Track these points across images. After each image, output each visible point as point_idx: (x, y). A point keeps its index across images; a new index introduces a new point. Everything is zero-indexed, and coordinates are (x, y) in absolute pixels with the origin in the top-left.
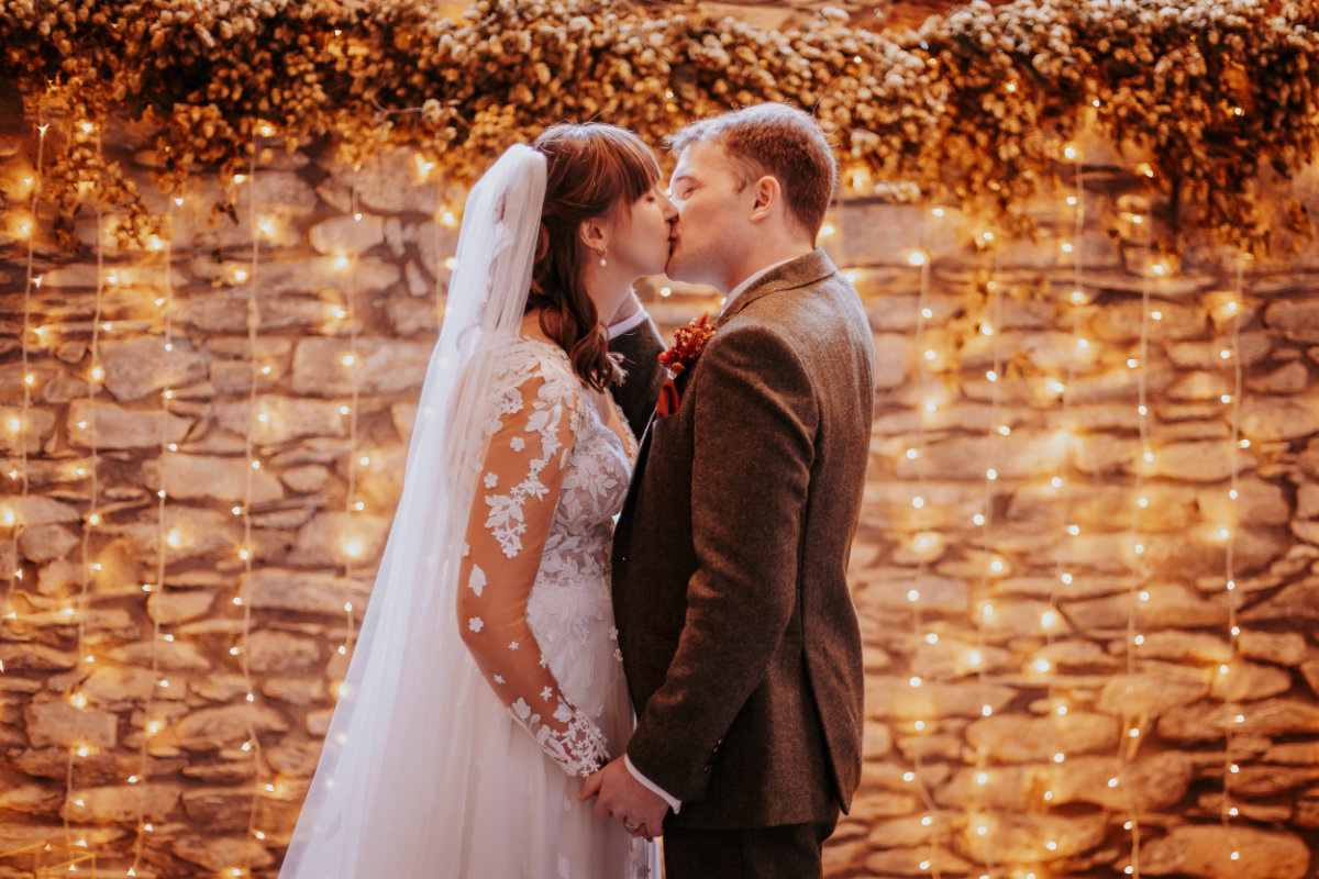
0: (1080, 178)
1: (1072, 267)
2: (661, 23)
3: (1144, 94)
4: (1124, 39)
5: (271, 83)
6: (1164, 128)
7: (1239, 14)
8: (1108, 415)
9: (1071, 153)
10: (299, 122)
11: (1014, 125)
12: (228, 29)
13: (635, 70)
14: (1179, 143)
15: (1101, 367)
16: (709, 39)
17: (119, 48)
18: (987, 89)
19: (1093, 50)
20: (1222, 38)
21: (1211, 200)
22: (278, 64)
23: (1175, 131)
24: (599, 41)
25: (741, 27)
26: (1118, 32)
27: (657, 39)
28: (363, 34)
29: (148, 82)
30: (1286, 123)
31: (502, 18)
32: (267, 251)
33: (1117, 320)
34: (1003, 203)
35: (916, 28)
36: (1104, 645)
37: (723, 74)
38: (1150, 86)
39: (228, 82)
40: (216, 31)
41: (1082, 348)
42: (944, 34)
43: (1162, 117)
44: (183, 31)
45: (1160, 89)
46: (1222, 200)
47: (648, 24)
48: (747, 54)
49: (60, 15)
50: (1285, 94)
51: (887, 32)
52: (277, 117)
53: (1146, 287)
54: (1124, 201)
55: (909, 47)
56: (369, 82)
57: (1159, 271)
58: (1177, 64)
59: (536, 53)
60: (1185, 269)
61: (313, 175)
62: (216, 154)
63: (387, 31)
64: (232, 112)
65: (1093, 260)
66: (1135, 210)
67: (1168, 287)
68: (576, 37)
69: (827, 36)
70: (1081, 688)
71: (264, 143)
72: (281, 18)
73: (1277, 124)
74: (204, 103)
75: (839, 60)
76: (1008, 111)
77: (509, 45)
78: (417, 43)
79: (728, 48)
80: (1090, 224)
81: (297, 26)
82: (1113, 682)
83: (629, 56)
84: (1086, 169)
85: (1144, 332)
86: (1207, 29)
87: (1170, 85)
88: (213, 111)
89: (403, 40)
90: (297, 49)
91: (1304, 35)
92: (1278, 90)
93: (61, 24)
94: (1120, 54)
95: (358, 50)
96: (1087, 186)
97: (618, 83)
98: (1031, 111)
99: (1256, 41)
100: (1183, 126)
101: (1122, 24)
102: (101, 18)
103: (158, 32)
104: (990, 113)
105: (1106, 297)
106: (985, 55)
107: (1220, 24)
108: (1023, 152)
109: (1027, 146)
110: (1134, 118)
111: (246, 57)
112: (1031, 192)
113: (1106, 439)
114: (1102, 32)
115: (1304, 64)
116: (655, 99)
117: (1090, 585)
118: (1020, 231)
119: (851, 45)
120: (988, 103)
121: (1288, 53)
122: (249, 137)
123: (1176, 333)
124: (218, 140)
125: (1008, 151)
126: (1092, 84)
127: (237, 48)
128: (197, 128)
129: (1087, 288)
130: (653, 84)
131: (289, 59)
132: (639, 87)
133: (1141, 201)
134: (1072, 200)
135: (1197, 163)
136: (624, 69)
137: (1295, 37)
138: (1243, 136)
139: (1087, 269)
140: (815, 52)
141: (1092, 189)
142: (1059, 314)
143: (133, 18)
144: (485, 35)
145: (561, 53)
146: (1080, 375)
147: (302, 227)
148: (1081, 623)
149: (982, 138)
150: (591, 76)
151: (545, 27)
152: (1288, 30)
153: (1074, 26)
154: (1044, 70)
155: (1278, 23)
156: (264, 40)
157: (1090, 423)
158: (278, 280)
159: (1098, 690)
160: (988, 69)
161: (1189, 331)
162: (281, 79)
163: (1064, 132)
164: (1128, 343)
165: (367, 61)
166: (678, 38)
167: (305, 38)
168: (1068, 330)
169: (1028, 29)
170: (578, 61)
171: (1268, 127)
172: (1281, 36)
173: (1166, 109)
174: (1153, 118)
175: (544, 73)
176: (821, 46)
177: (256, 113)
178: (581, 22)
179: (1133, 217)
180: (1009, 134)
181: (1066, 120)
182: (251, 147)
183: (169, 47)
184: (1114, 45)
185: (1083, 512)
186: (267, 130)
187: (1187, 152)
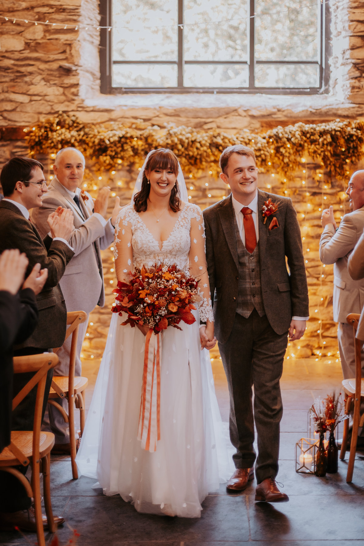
0: (306, 166)
1: (305, 187)
2: (207, 134)
3: (317, 146)
4: (313, 134)
5: (121, 151)
6: (322, 154)
7: (339, 127)
8: (316, 222)
9: (304, 160)
10: (127, 159)
11: (287, 154)
12: (112, 140)
13: (201, 146)
14: (326, 157)
15: (314, 211)
16: (218, 138)
17: (88, 144)
18: (282, 146)
19: (306, 136)
20: (335, 133)
21: (336, 170)
22: (122, 146)
23: (324, 154)
24: (193, 139)
25: (226, 135)
26: (312, 133)
27: (206, 138)
28: (141, 139)
29: (94, 151)
30: (353, 152)
31: (171, 135)
32: (120, 189)
33: (317, 199)
34: (286, 172)
35: (266, 133)
36: (318, 278)
37: (221, 145)
38: (319, 144)
39: (112, 151)
40: (109, 140)
41: (309, 206)
42: (272, 134)
43: (322, 151)
44: (102, 141)
45: (321, 144)
46: (338, 170)
47: (205, 135)
48: (227, 141)
49: (76, 138)
50: (352, 145)
51: (259, 134)
52: (122, 158)
53: (323, 191)
54: (318, 171)
55: (264, 138)
56: (142, 150)
57: (326, 187)
58: (325, 139)
59: (178, 142)
60: (333, 187)
61: (130, 171)
62: (109, 167)
63: (146, 139)
64: (112, 158)
65: (311, 185)
66: (320, 173)
67: (329, 191)
68: (187, 138)
69: (245, 136)
70: (313, 289)
71: (119, 164)
72: (123, 137)
73: (351, 152)
74: (106, 156)
75: (247, 141)
76: (286, 151)
77: (172, 141)
78: (153, 141)
79: (223, 139)
80: (309, 177)
81: (127, 138)
82: (320, 288)
83: (200, 142)
84: (308, 164)
85: (323, 202)
86: (332, 131)
87: (323, 144)
88: (108, 157)
89: (150, 141)
90: (126, 143)
91: (355, 131)
92: (350, 144)
93: (76, 140)
94: (312, 137)
95: (140, 143)
96: (308, 168)
97: (197, 148)
98: (292, 151)
99: (343, 133)
100: (326, 153)
101: (312, 130)
102: (84, 138)
103: (97, 141)
104: (282, 152)
105: (314, 194)
106: (280, 139)
107: (335, 130)
108: (289, 161)
109: (290, 159)
110: (315, 152)
111: (115, 145)
112: (293, 169)
113: (316, 228)
114: (308, 133)
115: (355, 138)
116: (206, 152)
117: (313, 264)
118: (291, 179)
119: (250, 138)
120: (282, 150)
121: (351, 136)
122: (116, 163)
123: (332, 202)
124: (110, 164)
125: (286, 160)
126: (306, 144)
127: (114, 144)
128: (105, 162)
129: (309, 192)
130: (205, 148)
131: (125, 145)
132: (202, 149)
133: (322, 171)
134: (304, 171)
135: (331, 162)
136: (198, 145)
137: (353, 132)
138: (343, 155)
139: (309, 187)
140: (242, 140)
141: (310, 169)
142: (303, 198)
143: (91, 138)
144: (167, 139)
145: (184, 142)
146: (308, 213)
147: (127, 183)
148: (312, 273)
149: (281, 158)
150: (191, 147)
151: (180, 137)
152: (351, 130)
153: (302, 131)
154: (294, 142)
155: (349, 129)
156: (119, 141)
157: (312, 224)
158: (122, 195)
159: (317, 290)
160: (282, 142)
161: (335, 202)
162: (123, 150)
163: (301, 156)
164: (320, 205)
165: (142, 145)
166: (211, 138)
167: (128, 141)
168: (305, 202)
169: (290, 133)
170: (188, 144)
171: (349, 153)
172: (349, 132)
173: (322, 149)
174: (319, 152)
175: (180, 147)
176: (243, 138)
177: (118, 158)
178: (189, 135)
179: (319, 175)
180: (286, 156)
181: (301, 153)
182: (116, 165)
183: (99, 144)
184: (311, 135)
185: (311, 246)
186: (120, 161)
187: (329, 159)
